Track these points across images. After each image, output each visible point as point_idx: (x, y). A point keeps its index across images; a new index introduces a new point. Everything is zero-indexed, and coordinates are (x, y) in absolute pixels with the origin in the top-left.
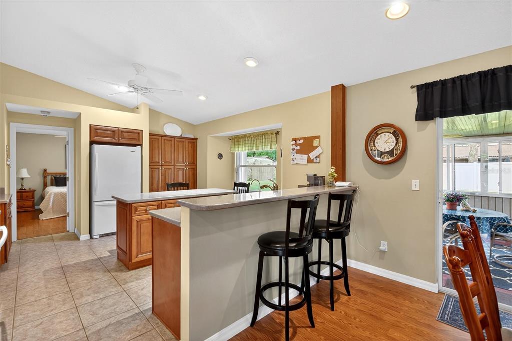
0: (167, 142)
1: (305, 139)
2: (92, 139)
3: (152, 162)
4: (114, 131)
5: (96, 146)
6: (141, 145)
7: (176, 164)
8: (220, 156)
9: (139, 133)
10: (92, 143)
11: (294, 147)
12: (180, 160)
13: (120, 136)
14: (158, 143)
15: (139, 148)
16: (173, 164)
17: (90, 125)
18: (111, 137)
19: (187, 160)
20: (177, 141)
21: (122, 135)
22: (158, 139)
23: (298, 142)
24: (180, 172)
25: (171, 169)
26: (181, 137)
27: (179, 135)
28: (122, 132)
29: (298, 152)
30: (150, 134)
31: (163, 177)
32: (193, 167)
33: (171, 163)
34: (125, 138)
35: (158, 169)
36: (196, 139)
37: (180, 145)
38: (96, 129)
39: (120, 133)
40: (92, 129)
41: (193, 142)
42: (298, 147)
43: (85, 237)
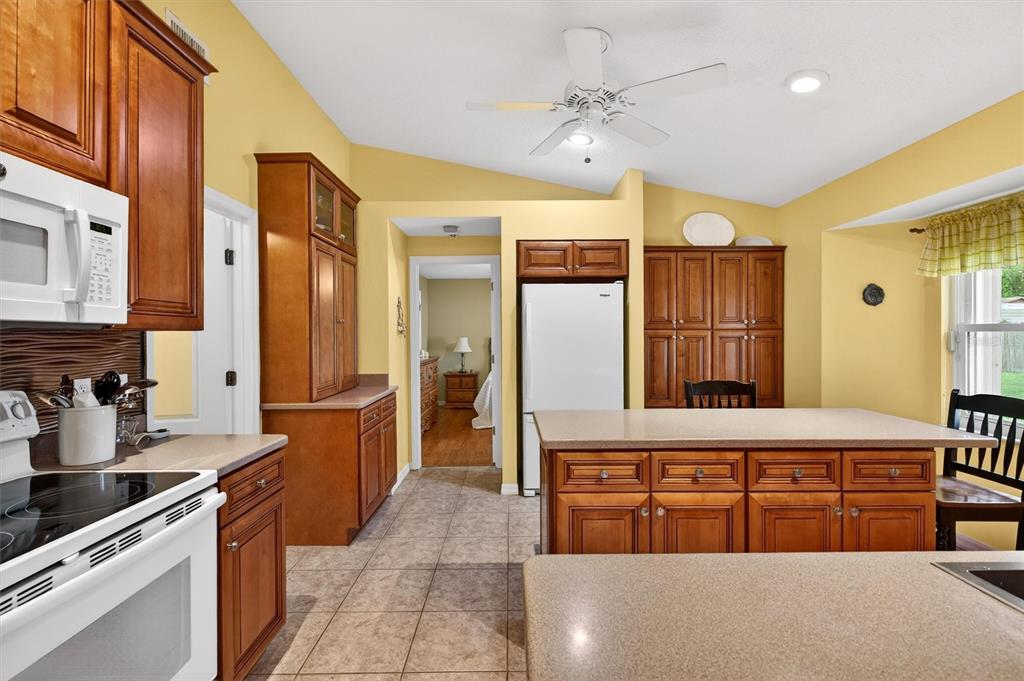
0: (692, 265)
2: (520, 273)
3: (651, 323)
4: (565, 250)
5: (527, 288)
6: (624, 279)
7: (718, 325)
9: (619, 249)
10: (521, 280)
12: (731, 312)
13: (577, 259)
14: (669, 270)
15: (618, 286)
16: (709, 325)
17: (518, 242)
18: (558, 265)
19: (752, 313)
20: (721, 260)
21: (581, 257)
22: (668, 259)
24: (731, 347)
25: (704, 338)
26: (732, 248)
27: (726, 241)
28: (582, 249)
30: (647, 249)
31: (681, 359)
32: (772, 333)
33: (704, 321)
34: (588, 264)
35: (669, 338)
36: (781, 249)
37: (731, 273)
38: (528, 249)
39: (577, 253)
40: (523, 250)
41: (772, 258)
43: (509, 487)
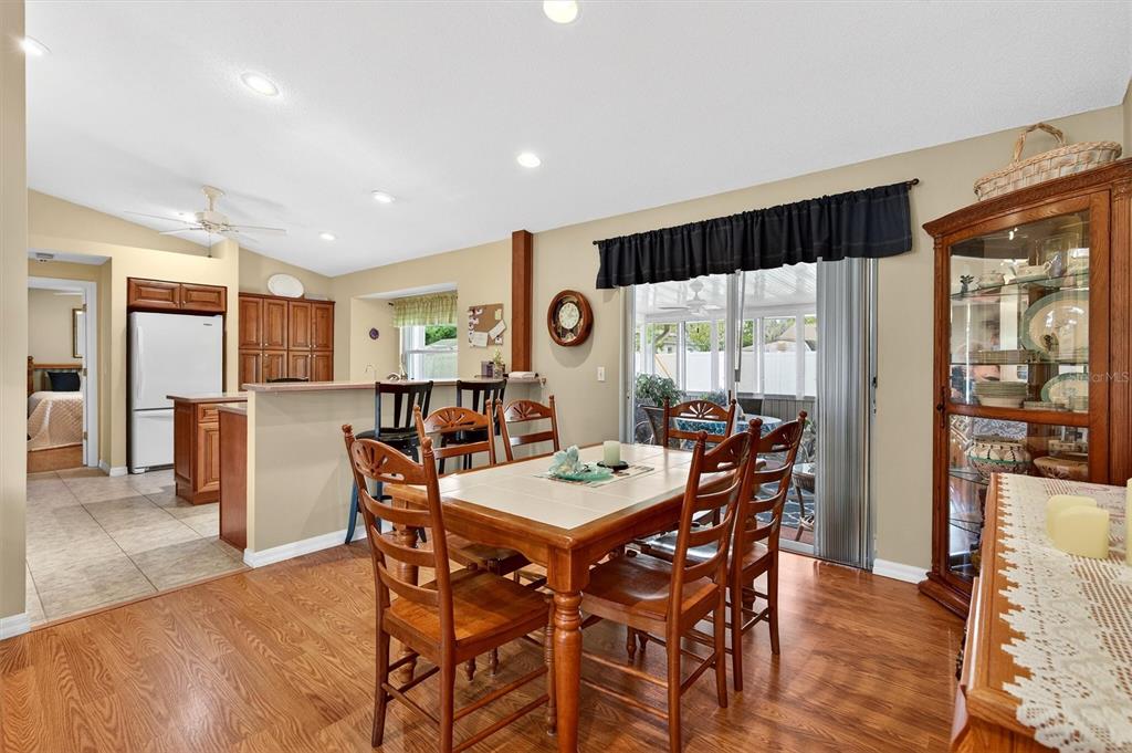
0: (275, 308)
1: (485, 307)
2: (131, 303)
3: (244, 344)
4: (173, 289)
5: (139, 317)
6: (224, 314)
7: (291, 348)
8: (374, 334)
9: (219, 293)
10: (131, 309)
11: (472, 320)
12: (301, 340)
13: (183, 298)
14: (257, 310)
15: (219, 318)
16: (286, 347)
17: (129, 279)
18: (167, 300)
19: (314, 341)
20: (294, 306)
21: (186, 296)
22: (257, 303)
23: (477, 313)
24: (301, 362)
25: (282, 356)
26: (302, 299)
27: (297, 293)
28: (188, 290)
29: (477, 328)
30: (241, 295)
31: (265, 370)
32: (327, 353)
33: (282, 345)
34: (192, 301)
35: (257, 355)
36: (333, 303)
37: (301, 315)
38: (138, 286)
39: (183, 294)
40: (133, 285)
41: (327, 308)
42: (476, 322)
43: (118, 470)
